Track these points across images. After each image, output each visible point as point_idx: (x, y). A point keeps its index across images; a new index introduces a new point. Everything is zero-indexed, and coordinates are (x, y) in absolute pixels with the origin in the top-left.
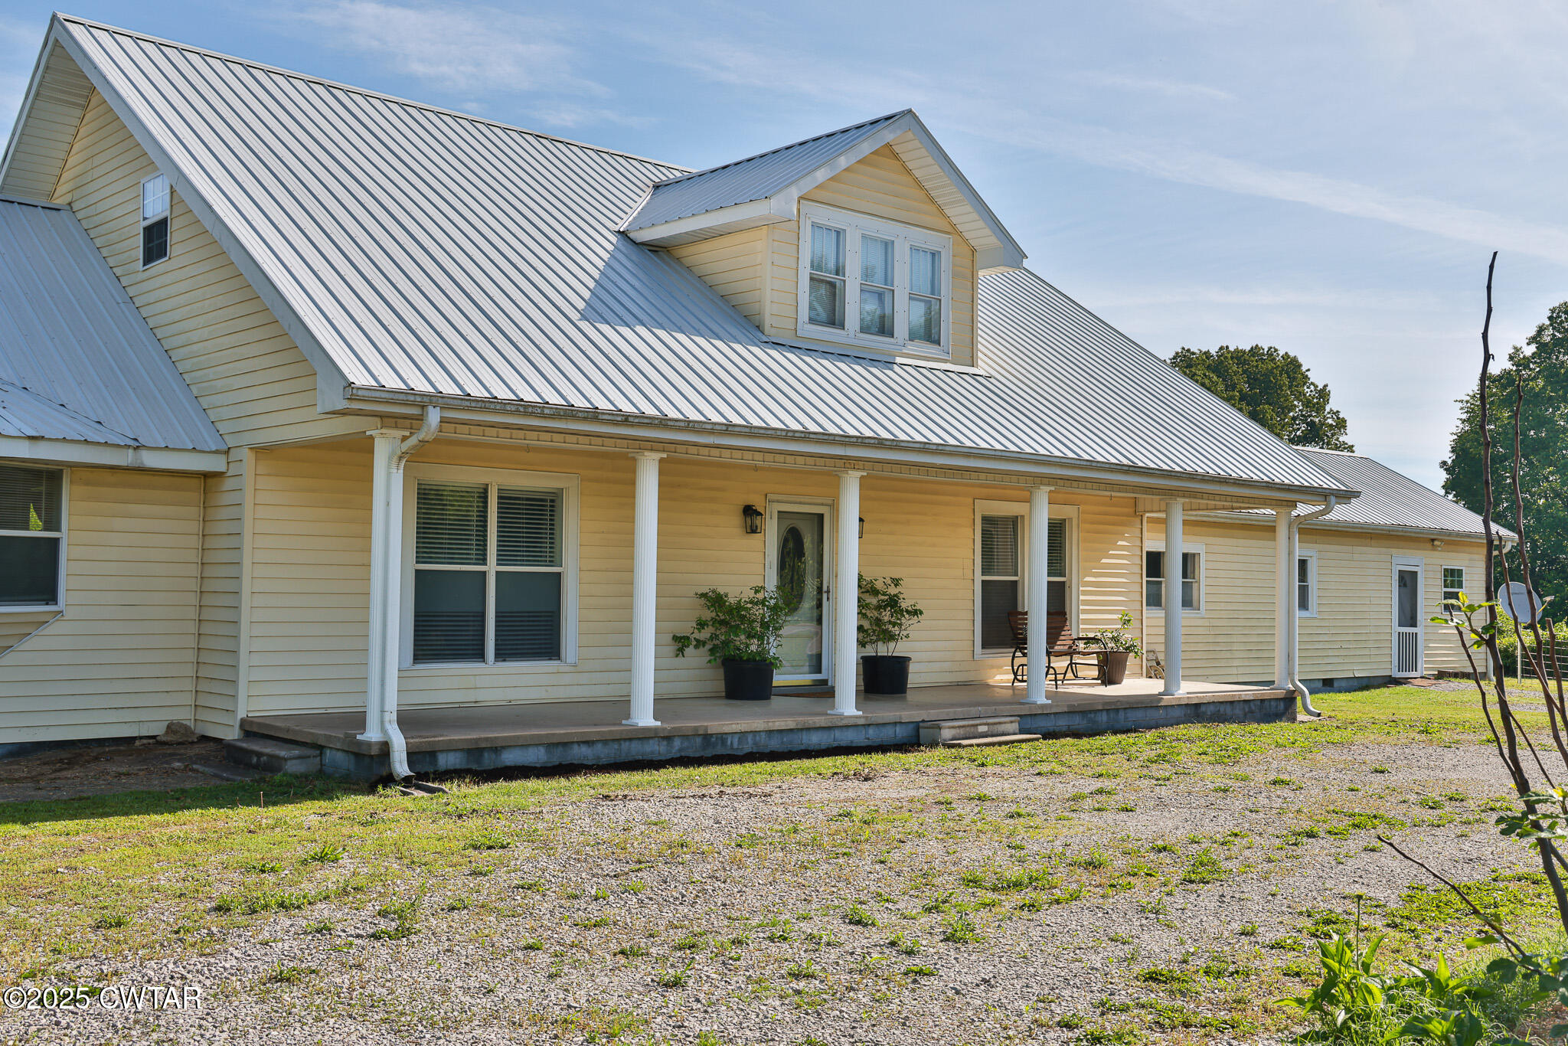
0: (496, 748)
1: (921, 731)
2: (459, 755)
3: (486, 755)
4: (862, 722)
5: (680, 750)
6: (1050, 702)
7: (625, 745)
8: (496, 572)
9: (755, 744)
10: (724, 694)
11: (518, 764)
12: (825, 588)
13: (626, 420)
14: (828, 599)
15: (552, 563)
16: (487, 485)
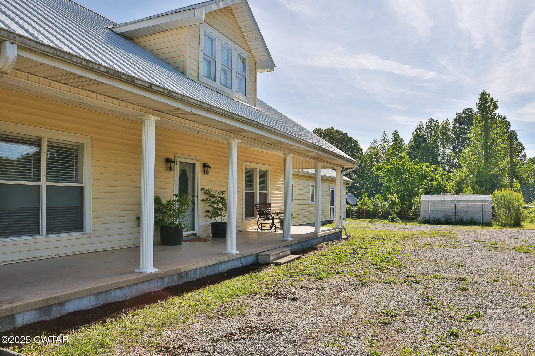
0: (61, 302)
1: (259, 257)
2: (33, 312)
3: (54, 308)
4: (240, 256)
5: (168, 283)
6: (292, 239)
7: (140, 286)
8: (46, 185)
9: (200, 273)
10: (160, 242)
11: (76, 310)
12: (196, 195)
13: (150, 87)
14: (197, 199)
15: (76, 182)
16: (41, 138)
